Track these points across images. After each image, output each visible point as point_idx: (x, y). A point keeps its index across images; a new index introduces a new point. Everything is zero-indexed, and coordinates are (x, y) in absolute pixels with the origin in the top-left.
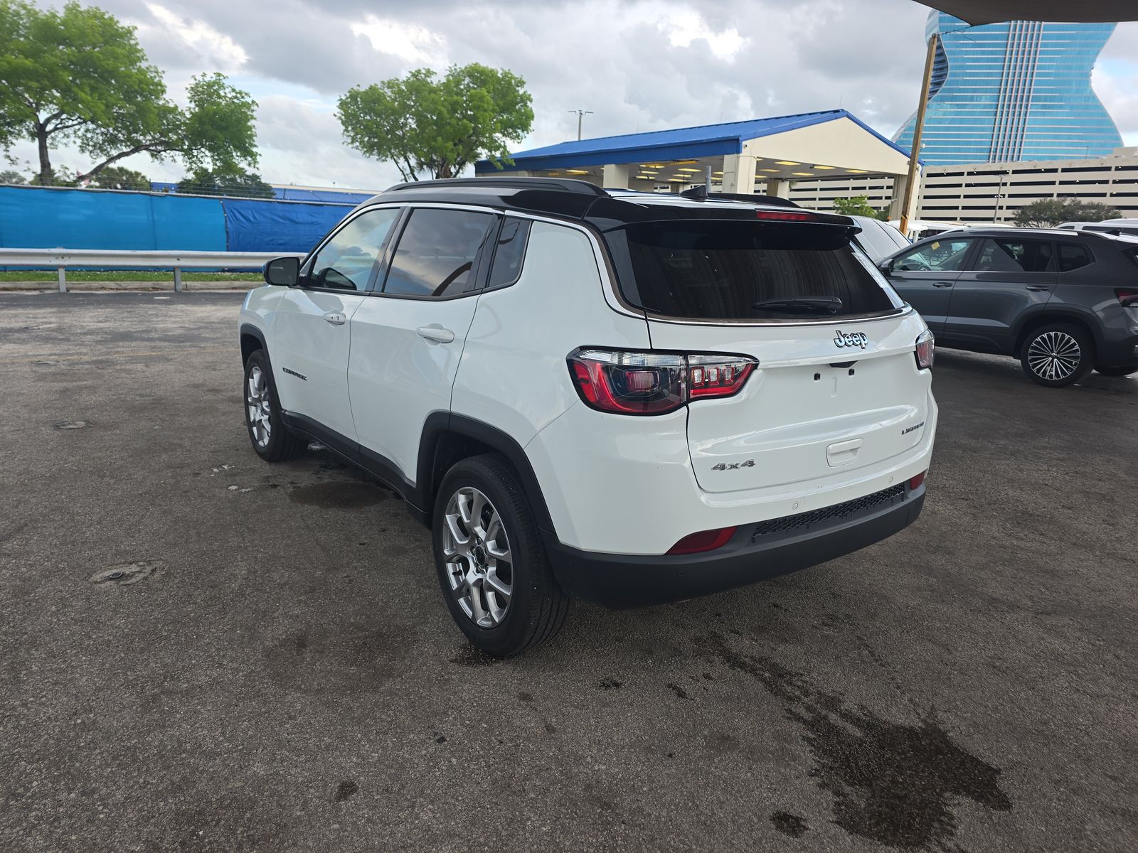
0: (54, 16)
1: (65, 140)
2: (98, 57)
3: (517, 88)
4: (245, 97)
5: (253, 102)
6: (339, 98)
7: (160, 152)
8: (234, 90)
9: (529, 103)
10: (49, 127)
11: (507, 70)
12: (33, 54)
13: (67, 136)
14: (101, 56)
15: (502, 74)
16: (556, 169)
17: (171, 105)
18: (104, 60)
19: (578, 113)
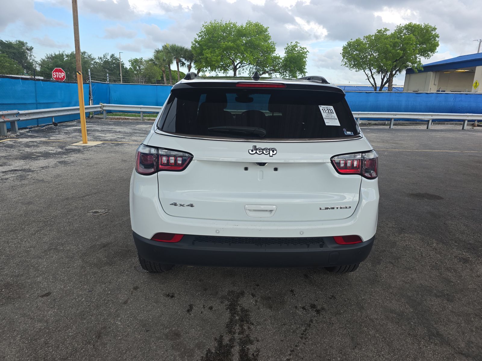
0: (242, 27)
1: (243, 71)
2: (254, 40)
3: (432, 32)
4: (305, 49)
5: (307, 51)
6: (343, 46)
7: (272, 73)
8: (301, 47)
9: (437, 39)
10: (238, 67)
11: (427, 24)
12: (234, 41)
13: (243, 70)
14: (255, 40)
15: (424, 26)
16: (449, 70)
17: (278, 56)
18: (256, 41)
19: (479, 41)
